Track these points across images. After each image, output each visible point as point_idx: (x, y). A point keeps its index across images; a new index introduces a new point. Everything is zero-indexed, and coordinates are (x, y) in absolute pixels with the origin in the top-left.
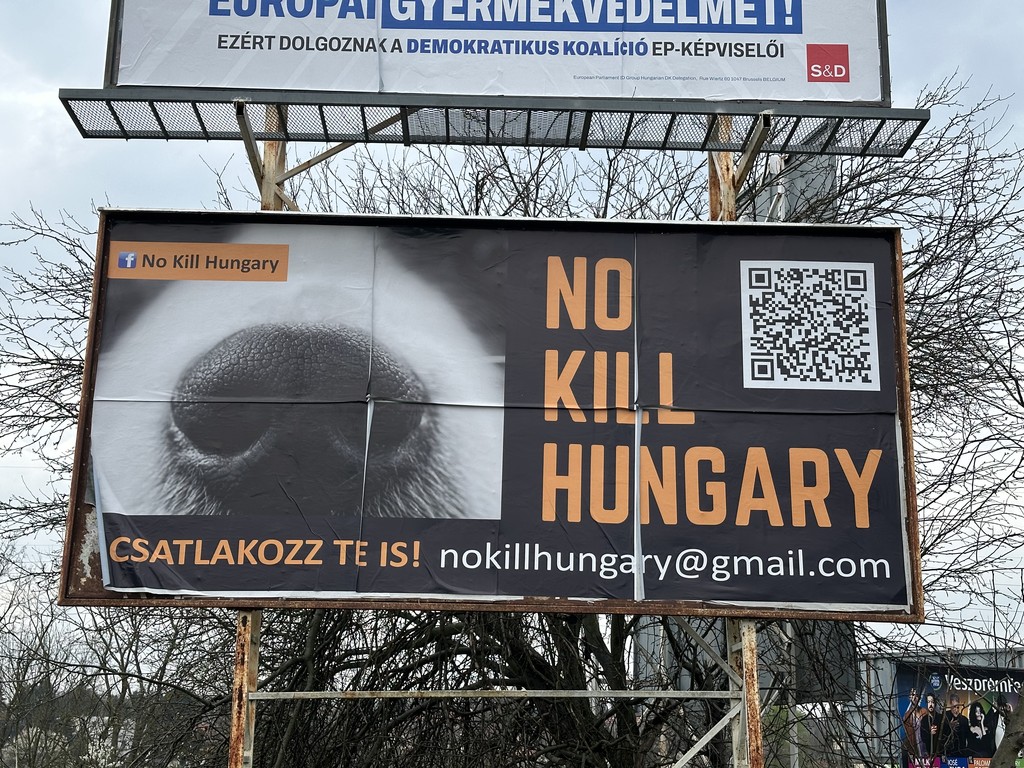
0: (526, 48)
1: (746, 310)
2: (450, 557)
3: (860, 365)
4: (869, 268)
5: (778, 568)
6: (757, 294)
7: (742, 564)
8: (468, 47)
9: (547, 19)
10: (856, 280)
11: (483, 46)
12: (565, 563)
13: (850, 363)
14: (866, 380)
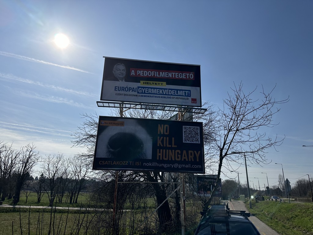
0: (156, 97)
1: (183, 132)
2: (145, 164)
3: (198, 140)
4: (199, 127)
5: (187, 166)
6: (185, 130)
7: (183, 166)
8: (148, 96)
9: (159, 93)
10: (197, 129)
11: (150, 96)
12: (160, 165)
13: (196, 139)
14: (198, 142)
